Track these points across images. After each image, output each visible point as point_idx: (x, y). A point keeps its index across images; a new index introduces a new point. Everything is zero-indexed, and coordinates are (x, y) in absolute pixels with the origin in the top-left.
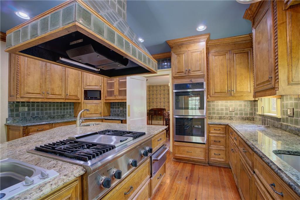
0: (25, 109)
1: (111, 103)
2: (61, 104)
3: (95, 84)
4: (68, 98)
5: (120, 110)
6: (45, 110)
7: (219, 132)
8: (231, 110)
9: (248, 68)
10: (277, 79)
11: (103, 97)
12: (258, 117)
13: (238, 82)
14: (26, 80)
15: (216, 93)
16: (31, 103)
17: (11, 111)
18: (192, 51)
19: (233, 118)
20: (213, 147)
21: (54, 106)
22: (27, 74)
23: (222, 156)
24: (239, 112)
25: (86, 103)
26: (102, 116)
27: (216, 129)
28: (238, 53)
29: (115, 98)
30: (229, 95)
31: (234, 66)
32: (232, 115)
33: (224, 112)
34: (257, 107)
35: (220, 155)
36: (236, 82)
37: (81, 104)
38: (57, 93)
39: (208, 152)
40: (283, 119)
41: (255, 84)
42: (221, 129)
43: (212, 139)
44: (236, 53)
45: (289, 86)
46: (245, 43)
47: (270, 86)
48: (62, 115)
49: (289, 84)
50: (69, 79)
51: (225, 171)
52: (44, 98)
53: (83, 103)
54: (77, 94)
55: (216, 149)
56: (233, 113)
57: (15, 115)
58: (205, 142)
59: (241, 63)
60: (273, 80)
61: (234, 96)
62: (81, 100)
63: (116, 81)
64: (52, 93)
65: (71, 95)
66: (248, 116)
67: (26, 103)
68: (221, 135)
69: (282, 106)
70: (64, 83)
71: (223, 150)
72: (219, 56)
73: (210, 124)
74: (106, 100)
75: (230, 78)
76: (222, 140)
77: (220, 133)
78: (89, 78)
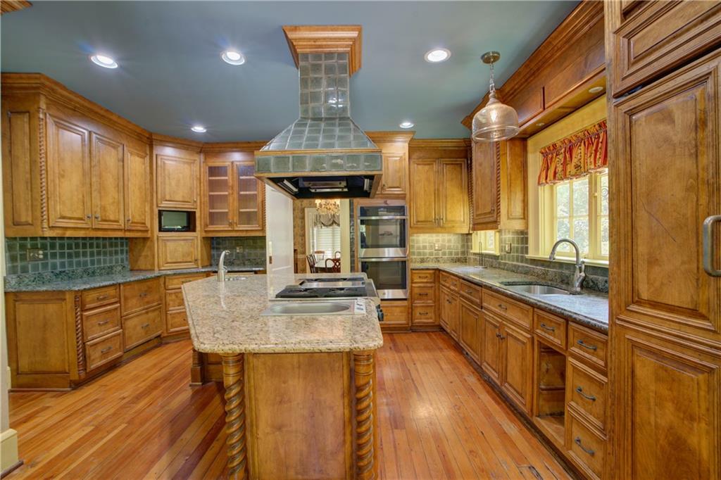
0: (39, 254)
1: (213, 238)
2: (104, 242)
3: (183, 197)
4: (130, 228)
5: (234, 253)
6: (76, 257)
7: (425, 280)
8: (437, 248)
9: (462, 186)
10: (498, 213)
11: (201, 225)
12: (472, 257)
13: (449, 206)
14: (58, 189)
15: (418, 222)
16: (49, 240)
17: (12, 258)
18: (388, 155)
19: (440, 260)
20: (418, 303)
21: (91, 246)
22: (59, 173)
23: (429, 315)
24: (447, 251)
25: (165, 238)
26: (200, 267)
27: (421, 275)
28: (449, 164)
29: (230, 229)
30: (436, 225)
31: (443, 183)
32: (438, 255)
33: (427, 251)
34: (471, 242)
35: (427, 313)
36: (446, 207)
37: (152, 241)
38: (112, 218)
39: (410, 311)
40: (502, 256)
41: (475, 214)
42: (428, 276)
43: (416, 291)
44: (446, 164)
45: (509, 221)
46: (457, 150)
47: (492, 219)
48: (109, 268)
49: (508, 218)
50: (130, 185)
51: (436, 335)
52: (88, 228)
53: (158, 239)
54: (145, 220)
55: (423, 306)
56: (440, 252)
57: (19, 268)
58: (408, 296)
59: (452, 180)
60: (495, 213)
61: (442, 227)
62: (152, 233)
63: (233, 194)
64: (104, 218)
65: (136, 221)
66: (460, 256)
67: (39, 239)
68: (429, 285)
69: (501, 241)
70: (122, 194)
71: (431, 306)
72: (423, 164)
73: (414, 269)
74: (206, 231)
75: (439, 200)
76: (430, 292)
77: (427, 283)
78: (170, 184)
